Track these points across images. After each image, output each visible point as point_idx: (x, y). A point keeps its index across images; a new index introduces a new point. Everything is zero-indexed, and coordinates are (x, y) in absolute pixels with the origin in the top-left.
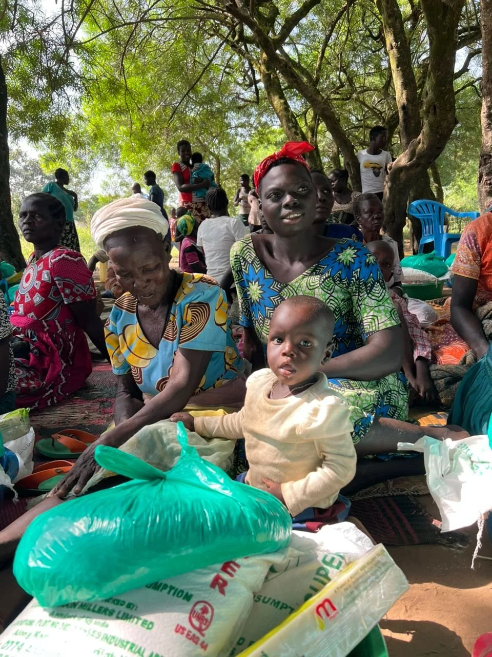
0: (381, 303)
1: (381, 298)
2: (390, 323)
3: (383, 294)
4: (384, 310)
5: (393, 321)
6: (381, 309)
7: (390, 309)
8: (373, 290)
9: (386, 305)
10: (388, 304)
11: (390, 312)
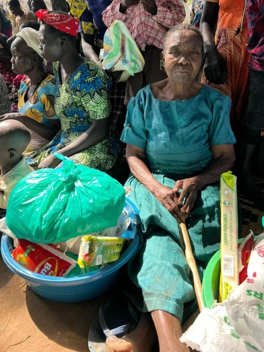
0: (99, 105)
1: (99, 102)
2: (103, 117)
3: (100, 100)
4: (100, 109)
5: (104, 115)
6: (98, 108)
7: (103, 108)
8: (94, 97)
9: (102, 106)
10: (103, 105)
11: (104, 110)
